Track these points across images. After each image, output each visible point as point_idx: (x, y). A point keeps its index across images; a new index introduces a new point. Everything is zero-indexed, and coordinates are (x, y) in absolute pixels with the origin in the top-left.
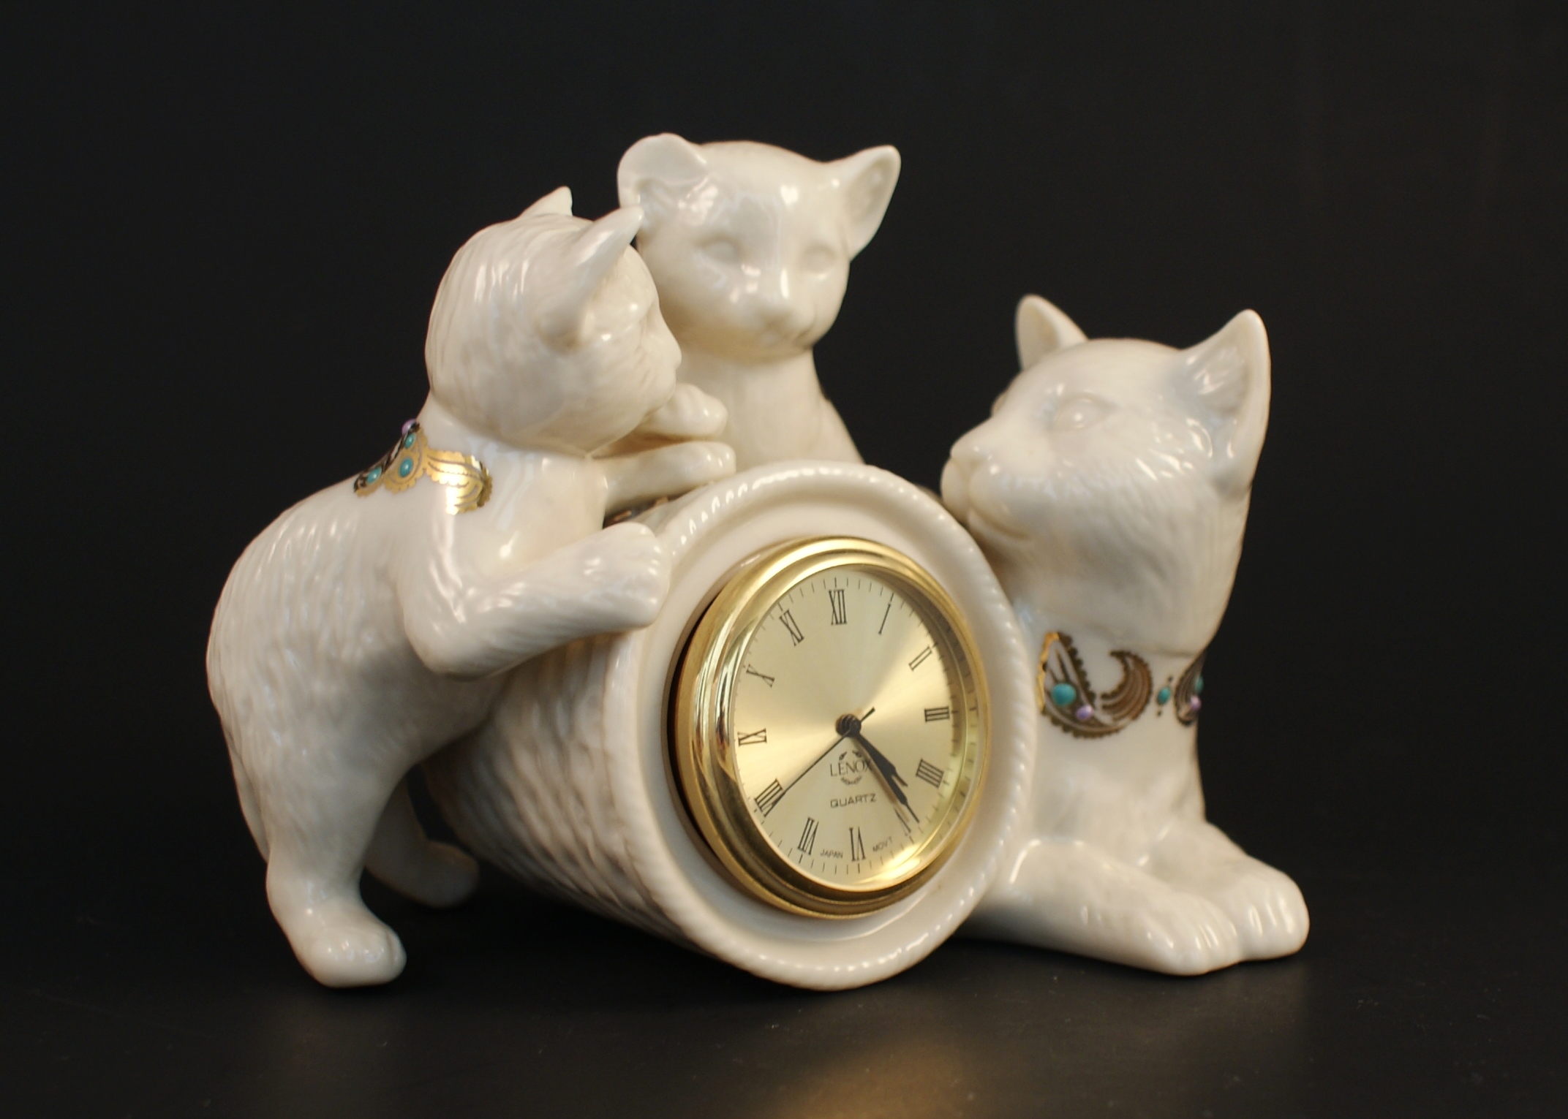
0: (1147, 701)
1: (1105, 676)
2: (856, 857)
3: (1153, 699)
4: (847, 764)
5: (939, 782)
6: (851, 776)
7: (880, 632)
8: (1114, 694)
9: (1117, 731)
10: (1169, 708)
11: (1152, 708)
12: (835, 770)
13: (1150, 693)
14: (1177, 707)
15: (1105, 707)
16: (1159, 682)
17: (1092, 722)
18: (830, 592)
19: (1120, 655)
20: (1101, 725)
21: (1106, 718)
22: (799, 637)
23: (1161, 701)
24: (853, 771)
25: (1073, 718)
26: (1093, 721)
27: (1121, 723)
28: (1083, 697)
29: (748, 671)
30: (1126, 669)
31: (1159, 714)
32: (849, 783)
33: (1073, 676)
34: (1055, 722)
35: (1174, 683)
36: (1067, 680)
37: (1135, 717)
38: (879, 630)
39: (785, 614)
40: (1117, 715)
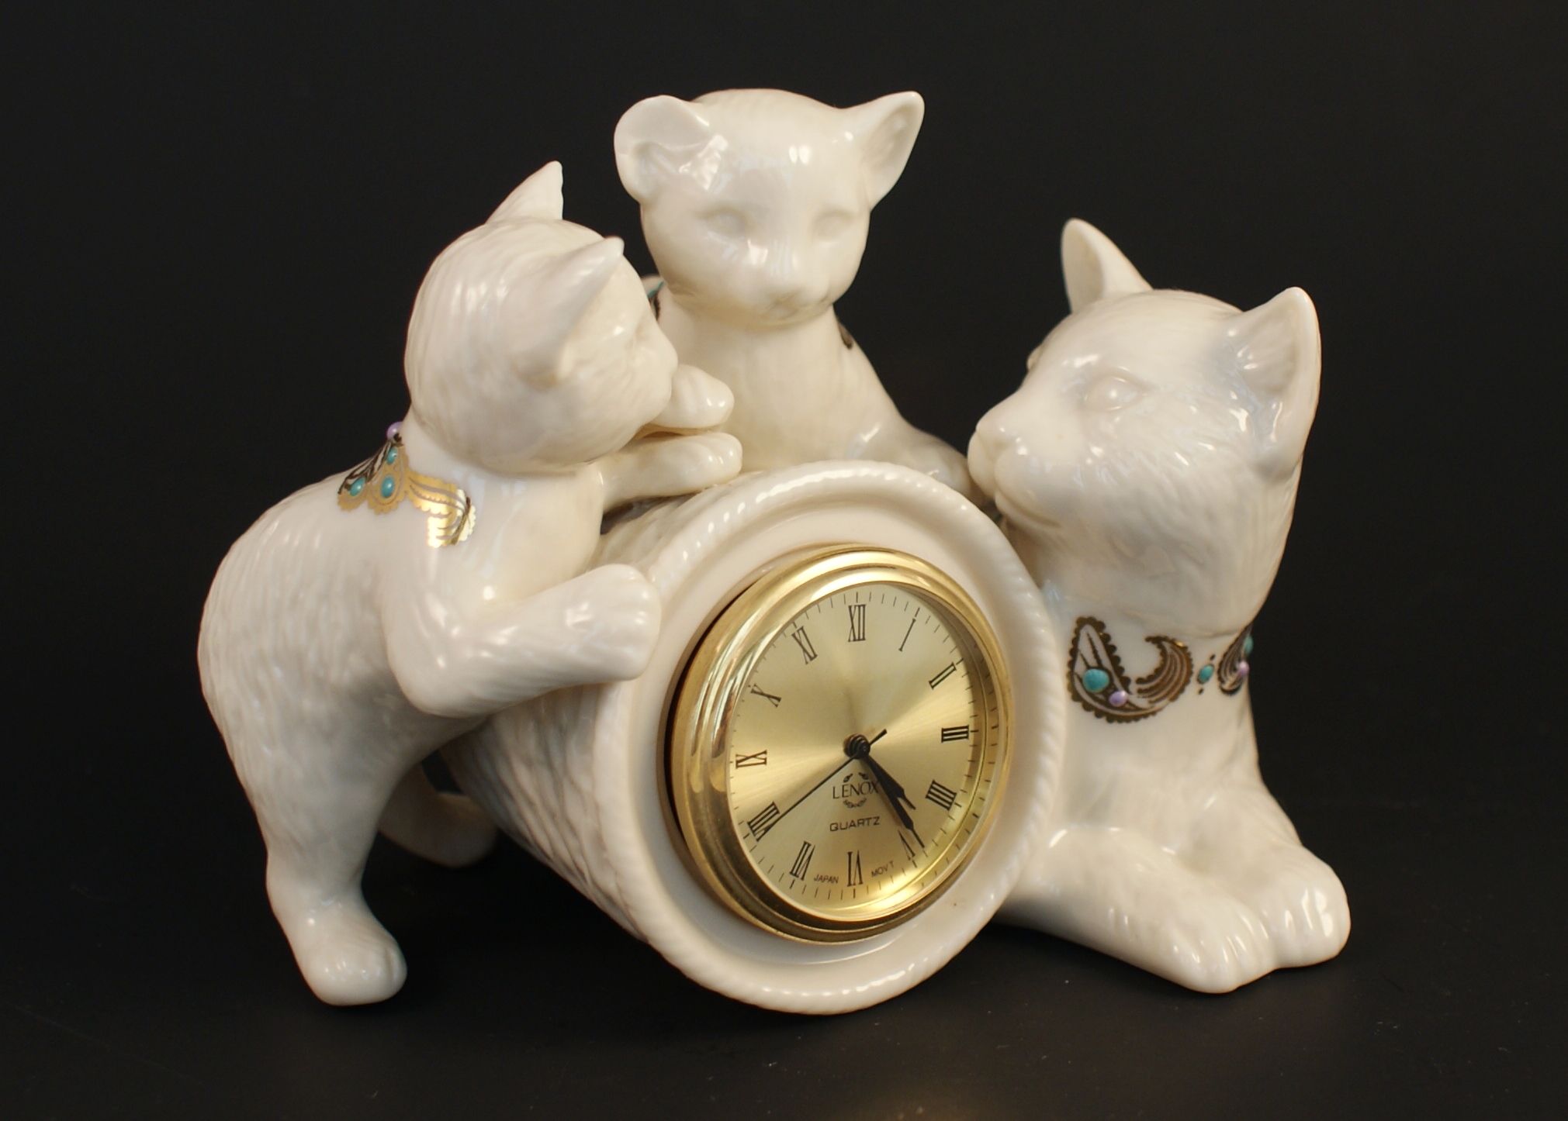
0: (1187, 682)
1: (1140, 661)
2: (852, 882)
3: (1193, 679)
4: (852, 786)
5: (950, 804)
6: (854, 799)
7: (901, 649)
8: (1150, 678)
9: (1154, 713)
10: (1212, 685)
11: (1192, 687)
12: (839, 793)
13: (1190, 673)
14: (1221, 680)
15: (1140, 691)
16: (1200, 661)
17: (1127, 706)
18: (850, 607)
19: (1157, 640)
20: (1138, 709)
21: (1142, 702)
22: (812, 655)
23: (1202, 679)
24: (858, 794)
25: (1107, 704)
26: (1129, 706)
27: (1158, 705)
28: (1117, 682)
29: (753, 692)
30: (1163, 653)
31: (1201, 691)
32: (853, 806)
33: (1106, 662)
34: (1087, 707)
35: (1216, 661)
36: (1100, 667)
37: (1174, 699)
38: (900, 647)
39: (798, 631)
40: (1153, 699)
